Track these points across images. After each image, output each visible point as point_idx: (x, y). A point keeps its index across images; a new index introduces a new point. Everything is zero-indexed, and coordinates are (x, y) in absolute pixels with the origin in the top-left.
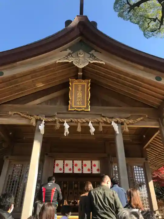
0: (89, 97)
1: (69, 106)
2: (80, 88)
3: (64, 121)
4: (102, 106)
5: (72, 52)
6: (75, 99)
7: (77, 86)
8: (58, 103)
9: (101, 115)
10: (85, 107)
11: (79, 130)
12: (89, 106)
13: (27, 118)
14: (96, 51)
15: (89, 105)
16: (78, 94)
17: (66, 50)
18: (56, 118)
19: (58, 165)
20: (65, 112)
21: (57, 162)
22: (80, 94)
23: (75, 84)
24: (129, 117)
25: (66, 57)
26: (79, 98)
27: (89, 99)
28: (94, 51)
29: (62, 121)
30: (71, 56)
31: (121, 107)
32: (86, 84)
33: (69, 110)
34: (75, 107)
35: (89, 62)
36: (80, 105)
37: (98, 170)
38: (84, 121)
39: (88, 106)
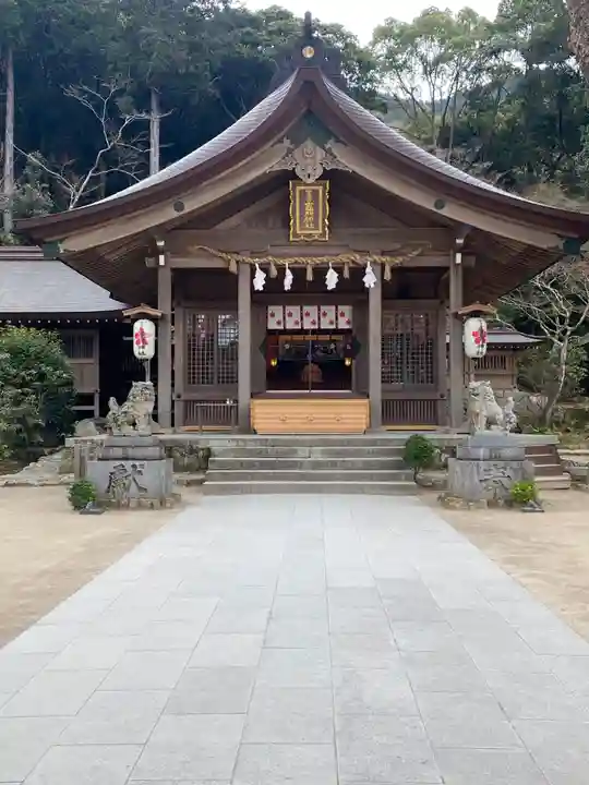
0: (327, 214)
1: (291, 232)
2: (309, 196)
3: (284, 262)
5: (292, 146)
6: (302, 217)
7: (303, 193)
8: (270, 224)
10: (320, 232)
11: (310, 277)
12: (328, 231)
13: (219, 257)
15: (327, 229)
16: (307, 208)
17: (281, 141)
18: (270, 258)
19: (273, 315)
20: (284, 242)
21: (271, 309)
23: (301, 191)
24: (398, 249)
26: (309, 216)
27: (327, 217)
28: (333, 140)
29: (280, 263)
32: (320, 189)
33: (290, 240)
34: (302, 234)
35: (324, 169)
36: (310, 230)
37: (348, 322)
38: (318, 262)
39: (325, 232)
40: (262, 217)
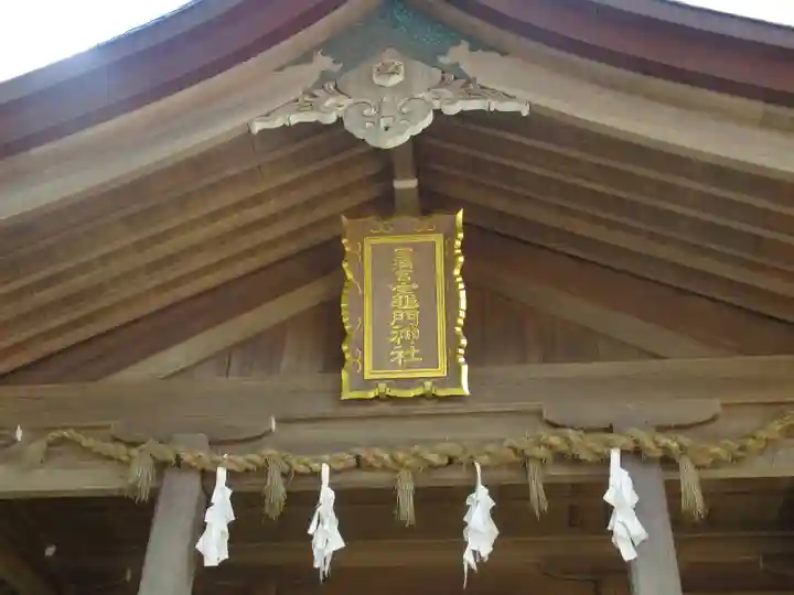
0: (462, 314)
1: (345, 375)
2: (405, 264)
3: (315, 466)
4: (545, 359)
5: (337, 68)
6: (381, 331)
7: (384, 257)
8: (286, 362)
9: (540, 414)
10: (441, 371)
12: (465, 369)
13: (110, 458)
14: (477, 44)
15: (462, 360)
16: (397, 300)
17: (306, 58)
18: (270, 452)
20: (324, 407)
22: (405, 304)
23: (373, 247)
24: (714, 419)
25: (307, 98)
26: (405, 323)
27: (461, 322)
28: (465, 45)
29: (302, 468)
30: (336, 87)
31: (656, 357)
32: (439, 240)
33: (343, 398)
34: (382, 380)
35: (438, 113)
36: (410, 366)
38: (434, 458)
39: (459, 368)
40: (260, 350)
